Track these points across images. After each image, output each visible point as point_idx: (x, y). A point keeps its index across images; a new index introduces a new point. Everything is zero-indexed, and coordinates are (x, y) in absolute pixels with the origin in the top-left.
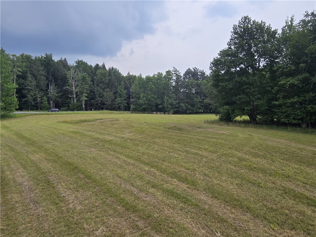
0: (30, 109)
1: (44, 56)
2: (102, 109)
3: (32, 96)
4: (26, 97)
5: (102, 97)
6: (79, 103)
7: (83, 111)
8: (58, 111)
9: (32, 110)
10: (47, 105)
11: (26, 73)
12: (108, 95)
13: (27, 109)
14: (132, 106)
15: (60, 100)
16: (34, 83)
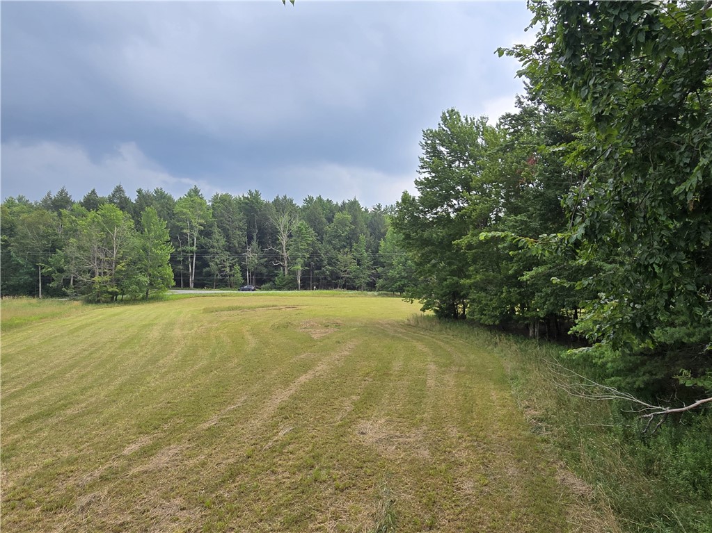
0: (216, 286)
1: (246, 195)
2: (336, 286)
3: (217, 264)
4: (209, 266)
5: (334, 263)
6: (291, 276)
7: (298, 290)
8: (253, 290)
9: (218, 287)
10: (240, 278)
11: (211, 226)
12: (346, 259)
13: (211, 286)
14: (380, 282)
15: (264, 270)
16: (223, 242)
